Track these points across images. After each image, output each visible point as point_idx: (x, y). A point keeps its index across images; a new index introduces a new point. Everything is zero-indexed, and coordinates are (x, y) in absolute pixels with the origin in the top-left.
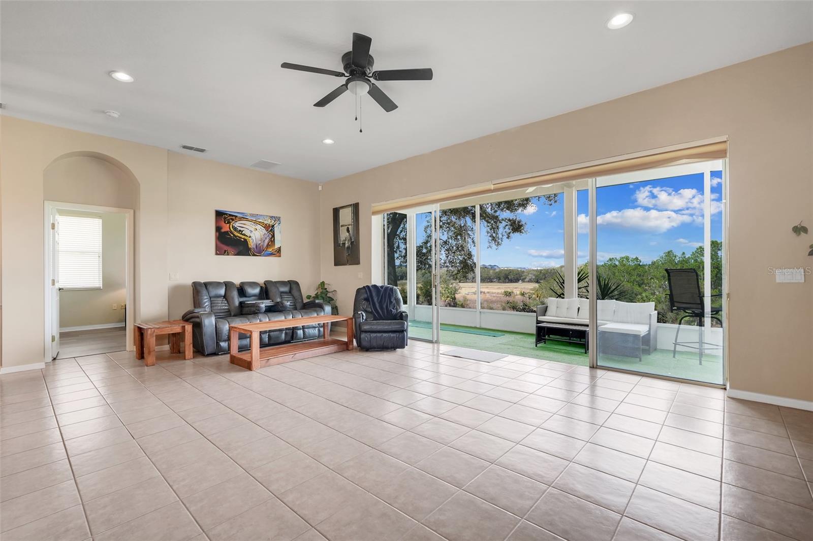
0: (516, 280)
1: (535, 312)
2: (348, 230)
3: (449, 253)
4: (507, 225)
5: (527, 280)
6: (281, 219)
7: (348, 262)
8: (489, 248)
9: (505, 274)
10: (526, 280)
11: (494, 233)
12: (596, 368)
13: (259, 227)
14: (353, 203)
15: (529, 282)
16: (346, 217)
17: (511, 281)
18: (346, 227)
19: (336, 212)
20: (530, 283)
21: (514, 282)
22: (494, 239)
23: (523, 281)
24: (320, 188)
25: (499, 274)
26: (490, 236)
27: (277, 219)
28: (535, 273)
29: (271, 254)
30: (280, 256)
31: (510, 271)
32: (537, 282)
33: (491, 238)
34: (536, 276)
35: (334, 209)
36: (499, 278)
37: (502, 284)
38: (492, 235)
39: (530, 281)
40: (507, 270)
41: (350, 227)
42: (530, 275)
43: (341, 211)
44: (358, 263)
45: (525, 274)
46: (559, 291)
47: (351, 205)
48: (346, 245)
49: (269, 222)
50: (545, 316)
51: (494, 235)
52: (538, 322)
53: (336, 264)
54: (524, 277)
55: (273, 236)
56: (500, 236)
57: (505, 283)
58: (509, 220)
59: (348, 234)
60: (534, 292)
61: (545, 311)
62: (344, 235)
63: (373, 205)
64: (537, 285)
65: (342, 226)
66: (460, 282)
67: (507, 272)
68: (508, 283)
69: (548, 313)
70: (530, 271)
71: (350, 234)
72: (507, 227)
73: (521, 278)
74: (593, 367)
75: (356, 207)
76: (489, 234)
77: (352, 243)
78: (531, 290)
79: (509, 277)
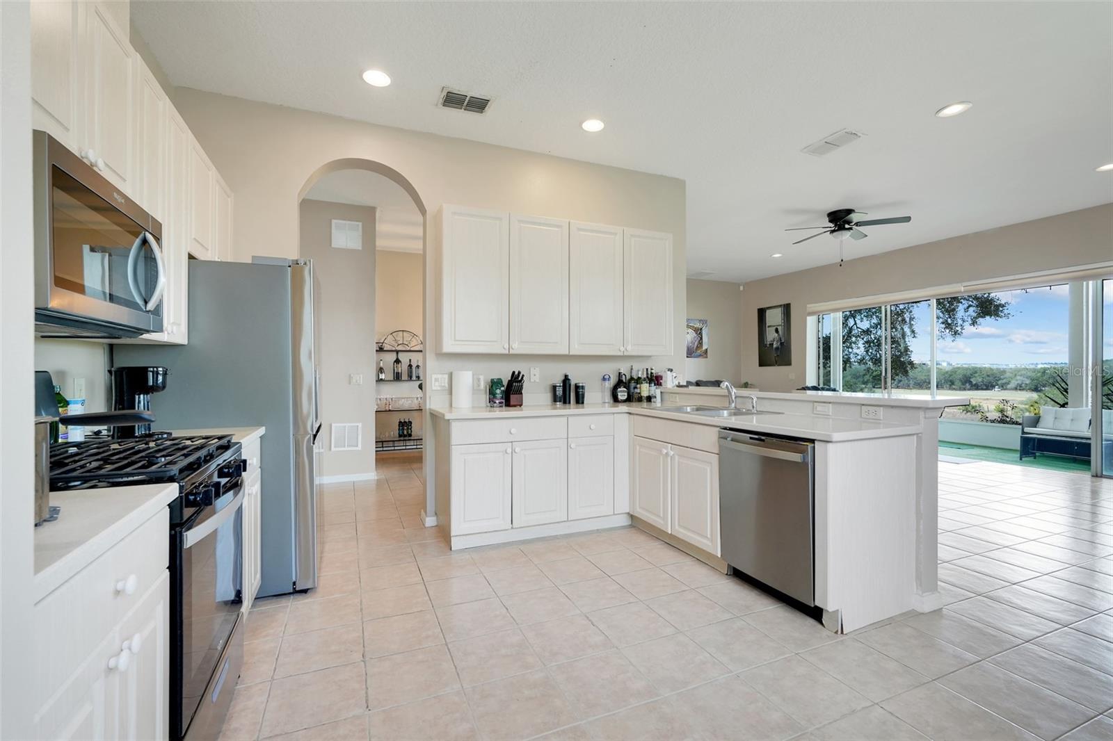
0: (988, 386)
1: (1020, 424)
2: (777, 331)
3: (870, 346)
4: (970, 306)
5: (1012, 385)
6: (708, 322)
7: (776, 362)
8: (941, 340)
9: (965, 376)
10: (1009, 386)
11: (950, 317)
12: (1101, 477)
13: (690, 331)
14: (783, 303)
15: (1016, 389)
16: (774, 318)
17: (976, 387)
18: (774, 328)
19: (762, 313)
20: (1019, 392)
21: (982, 389)
22: (948, 326)
23: (1003, 387)
24: (741, 288)
25: (951, 375)
26: (943, 323)
27: (704, 322)
28: (1029, 374)
29: (700, 356)
30: (707, 357)
31: (975, 371)
32: (1036, 389)
33: (943, 326)
34: (1032, 380)
35: (758, 309)
36: (951, 381)
37: (958, 392)
38: (947, 321)
39: (1019, 388)
40: (967, 369)
41: (780, 328)
42: (1018, 378)
43: (768, 313)
44: (789, 364)
45: (1008, 375)
46: (1061, 400)
47: (781, 306)
48: (775, 346)
49: (698, 325)
50: (1036, 427)
51: (949, 321)
52: (1023, 433)
53: (761, 365)
54: (1004, 381)
55: (701, 338)
56: (960, 322)
57: (965, 389)
58: (976, 298)
59: (777, 335)
60: (1027, 406)
61: (1036, 421)
62: (771, 336)
63: (808, 306)
64: (1035, 396)
65: (769, 327)
66: (874, 387)
67: (969, 373)
68: (969, 390)
69: (1041, 423)
70: (1016, 372)
71: (779, 335)
72: (971, 309)
73: (999, 382)
74: (1097, 476)
75: (787, 309)
76: (941, 320)
77: (782, 344)
78: (1022, 403)
79: (972, 380)
